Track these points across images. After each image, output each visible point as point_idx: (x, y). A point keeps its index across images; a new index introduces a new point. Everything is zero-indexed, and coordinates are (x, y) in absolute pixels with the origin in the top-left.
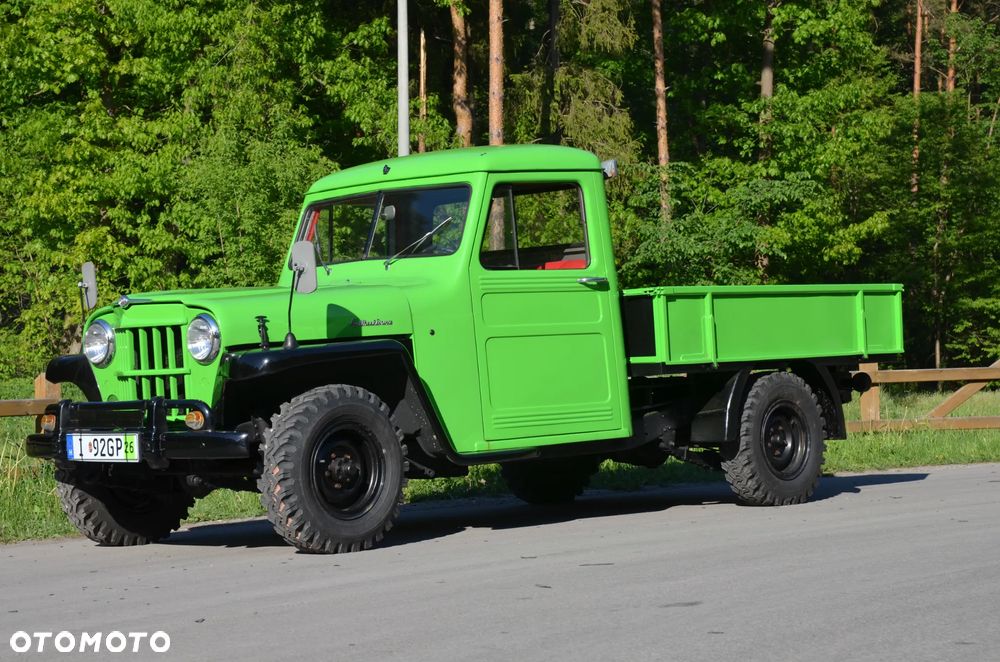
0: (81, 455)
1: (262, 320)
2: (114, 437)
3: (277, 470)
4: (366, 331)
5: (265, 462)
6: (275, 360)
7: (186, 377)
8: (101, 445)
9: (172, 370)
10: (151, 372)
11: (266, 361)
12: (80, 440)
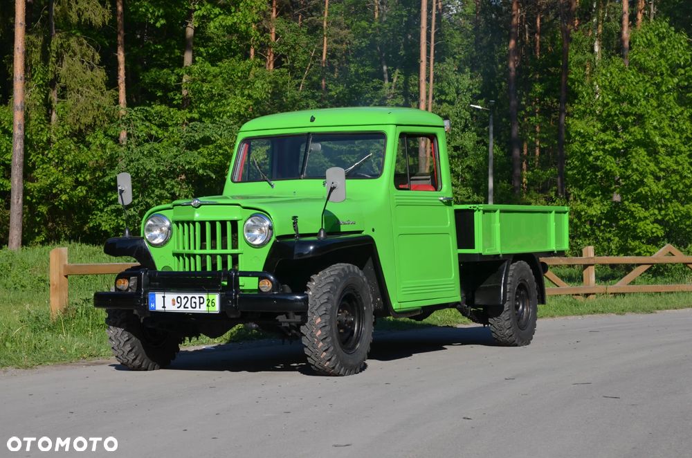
0: (164, 307)
1: (295, 218)
2: (197, 296)
3: (319, 320)
4: (343, 228)
5: (309, 314)
6: (318, 247)
7: (240, 256)
8: (184, 302)
9: (229, 250)
10: (203, 252)
11: (311, 248)
12: (164, 297)
